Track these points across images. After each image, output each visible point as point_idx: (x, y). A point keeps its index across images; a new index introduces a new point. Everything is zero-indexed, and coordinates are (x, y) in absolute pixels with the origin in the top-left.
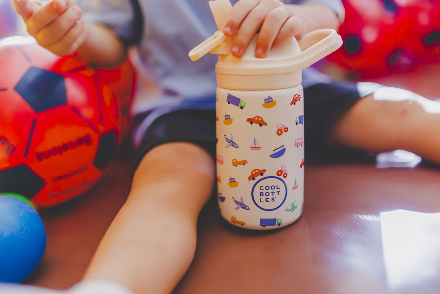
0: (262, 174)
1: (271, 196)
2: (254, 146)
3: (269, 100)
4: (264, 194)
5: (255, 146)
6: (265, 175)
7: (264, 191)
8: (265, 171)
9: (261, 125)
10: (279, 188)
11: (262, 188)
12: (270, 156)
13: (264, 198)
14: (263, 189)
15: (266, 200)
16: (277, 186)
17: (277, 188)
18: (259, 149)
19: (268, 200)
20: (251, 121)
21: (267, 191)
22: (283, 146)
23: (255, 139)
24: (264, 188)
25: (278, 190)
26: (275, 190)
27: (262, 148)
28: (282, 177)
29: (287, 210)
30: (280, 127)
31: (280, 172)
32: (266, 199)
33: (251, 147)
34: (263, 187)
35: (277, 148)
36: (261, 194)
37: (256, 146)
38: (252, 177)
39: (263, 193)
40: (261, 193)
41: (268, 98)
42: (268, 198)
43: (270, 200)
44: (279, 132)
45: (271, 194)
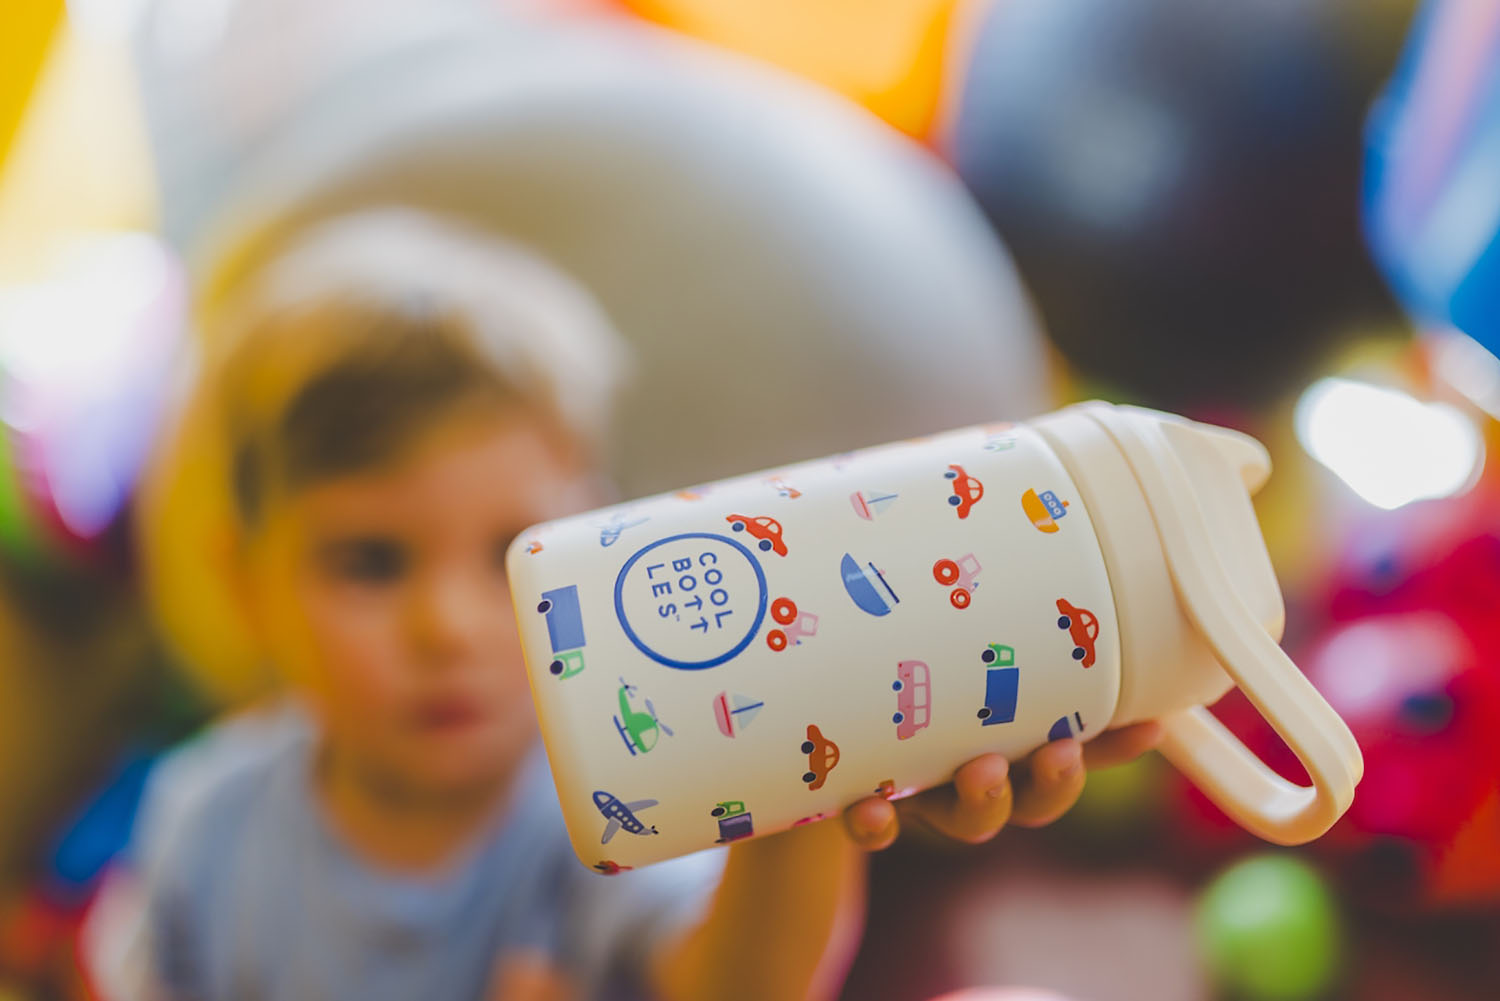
0: (764, 547)
1: (679, 597)
2: (867, 499)
3: (1053, 505)
4: (685, 573)
5: (870, 502)
6: (769, 559)
7: (697, 571)
8: (782, 551)
9: (953, 500)
10: (720, 625)
11: (708, 560)
12: (847, 555)
13: (666, 575)
14: (703, 564)
15: (661, 586)
16: (730, 612)
17: (718, 616)
18: (862, 518)
19: (662, 592)
21: (700, 580)
22: (898, 601)
23: (895, 496)
24: (710, 566)
25: (712, 622)
26: (709, 611)
27: (867, 522)
28: (769, 624)
29: (627, 687)
30: (967, 567)
31: (786, 613)
32: (667, 584)
33: (859, 493)
34: (715, 561)
35: (884, 577)
36: (682, 564)
37: (871, 506)
38: (741, 522)
39: (687, 568)
40: (688, 560)
41: (1061, 501)
42: (670, 591)
43: (665, 599)
44: (946, 572)
45: (690, 597)
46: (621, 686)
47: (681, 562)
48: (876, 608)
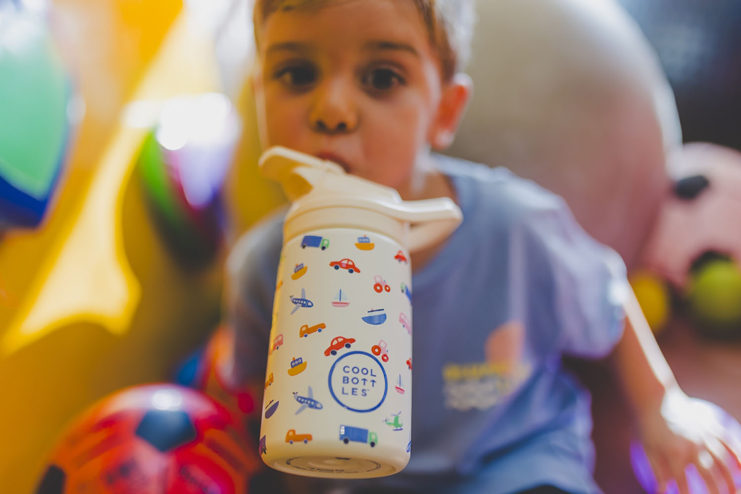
0: (348, 346)
1: (360, 386)
2: (338, 301)
3: (364, 240)
4: (350, 380)
5: (340, 300)
6: (354, 347)
7: (351, 375)
8: (353, 341)
9: (351, 272)
10: (375, 376)
11: (347, 369)
12: (362, 318)
13: (349, 387)
14: (348, 372)
15: (353, 392)
16: (372, 370)
17: (372, 375)
18: (347, 306)
19: (355, 392)
20: (336, 265)
21: (355, 375)
22: (383, 310)
23: (340, 291)
24: (350, 370)
25: (373, 378)
26: (369, 377)
27: (350, 305)
28: (379, 358)
29: (386, 420)
30: (378, 280)
31: (377, 350)
32: (353, 389)
33: (334, 303)
34: (349, 367)
35: (374, 309)
36: (345, 380)
37: (342, 301)
38: (331, 351)
39: (348, 379)
40: (344, 377)
41: (363, 236)
42: (356, 389)
43: (359, 392)
44: (378, 288)
45: (361, 382)
46: (385, 422)
47: (344, 380)
48: (382, 319)
